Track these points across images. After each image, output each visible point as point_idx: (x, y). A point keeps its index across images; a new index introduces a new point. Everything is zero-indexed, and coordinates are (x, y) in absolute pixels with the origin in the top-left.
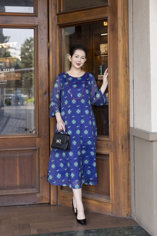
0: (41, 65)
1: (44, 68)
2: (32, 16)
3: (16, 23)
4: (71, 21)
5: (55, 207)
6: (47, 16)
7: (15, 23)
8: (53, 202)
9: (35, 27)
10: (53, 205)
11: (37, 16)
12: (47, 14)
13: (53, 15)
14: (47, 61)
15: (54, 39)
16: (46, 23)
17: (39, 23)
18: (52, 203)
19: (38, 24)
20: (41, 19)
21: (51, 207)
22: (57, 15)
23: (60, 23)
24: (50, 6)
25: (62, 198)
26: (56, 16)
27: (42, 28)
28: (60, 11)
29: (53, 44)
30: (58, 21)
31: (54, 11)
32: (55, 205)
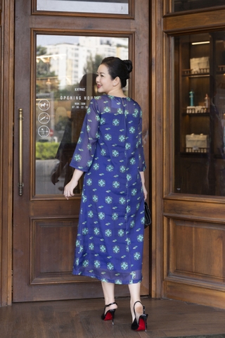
0: (139, 91)
1: (142, 96)
2: (126, 19)
3: (104, 29)
4: (186, 27)
5: (158, 301)
6: (148, 18)
7: (102, 29)
8: (156, 294)
9: (130, 35)
10: (156, 299)
11: (134, 19)
12: (147, 15)
13: (157, 17)
14: (146, 85)
15: (159, 53)
16: (147, 28)
17: (136, 28)
18: (153, 296)
19: (134, 30)
20: (140, 22)
21: (153, 302)
22: (164, 17)
23: (168, 30)
24: (153, 5)
25: (168, 289)
26: (162, 19)
27: (141, 36)
28: (168, 12)
29: (158, 61)
30: (165, 26)
31: (159, 11)
32: (159, 299)
